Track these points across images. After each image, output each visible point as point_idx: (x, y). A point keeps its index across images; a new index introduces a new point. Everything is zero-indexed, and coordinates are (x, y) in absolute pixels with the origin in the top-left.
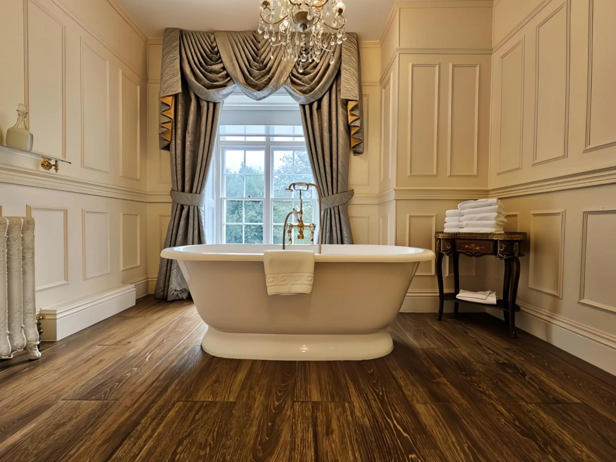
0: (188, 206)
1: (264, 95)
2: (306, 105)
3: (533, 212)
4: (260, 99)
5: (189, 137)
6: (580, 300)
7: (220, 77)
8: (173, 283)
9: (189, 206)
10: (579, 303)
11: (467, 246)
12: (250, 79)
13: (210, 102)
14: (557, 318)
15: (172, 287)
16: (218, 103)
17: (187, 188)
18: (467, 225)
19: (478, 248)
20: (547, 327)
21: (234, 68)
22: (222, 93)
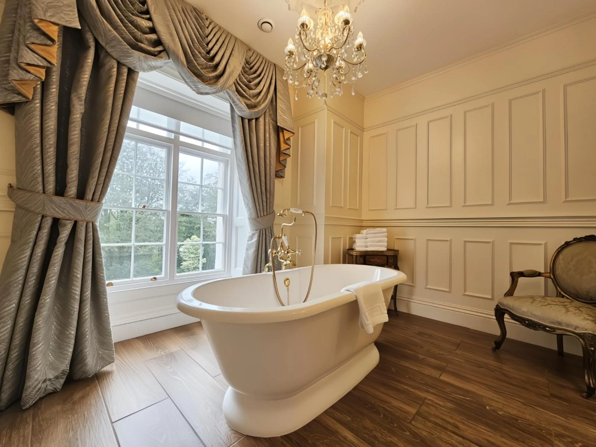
0: (73, 222)
1: (207, 91)
2: (246, 119)
3: (395, 237)
4: (202, 94)
5: (81, 105)
6: (426, 286)
7: (146, 39)
8: (39, 368)
9: (76, 223)
10: (426, 288)
11: (372, 260)
12: (194, 63)
13: (124, 65)
14: (414, 298)
15: (36, 377)
16: (136, 72)
17: (72, 189)
18: (371, 246)
19: (379, 261)
20: (408, 304)
21: (173, 40)
22: (150, 63)
